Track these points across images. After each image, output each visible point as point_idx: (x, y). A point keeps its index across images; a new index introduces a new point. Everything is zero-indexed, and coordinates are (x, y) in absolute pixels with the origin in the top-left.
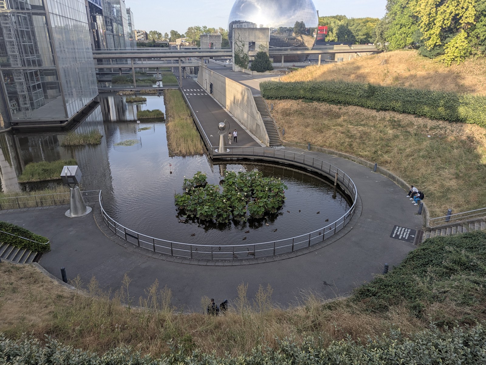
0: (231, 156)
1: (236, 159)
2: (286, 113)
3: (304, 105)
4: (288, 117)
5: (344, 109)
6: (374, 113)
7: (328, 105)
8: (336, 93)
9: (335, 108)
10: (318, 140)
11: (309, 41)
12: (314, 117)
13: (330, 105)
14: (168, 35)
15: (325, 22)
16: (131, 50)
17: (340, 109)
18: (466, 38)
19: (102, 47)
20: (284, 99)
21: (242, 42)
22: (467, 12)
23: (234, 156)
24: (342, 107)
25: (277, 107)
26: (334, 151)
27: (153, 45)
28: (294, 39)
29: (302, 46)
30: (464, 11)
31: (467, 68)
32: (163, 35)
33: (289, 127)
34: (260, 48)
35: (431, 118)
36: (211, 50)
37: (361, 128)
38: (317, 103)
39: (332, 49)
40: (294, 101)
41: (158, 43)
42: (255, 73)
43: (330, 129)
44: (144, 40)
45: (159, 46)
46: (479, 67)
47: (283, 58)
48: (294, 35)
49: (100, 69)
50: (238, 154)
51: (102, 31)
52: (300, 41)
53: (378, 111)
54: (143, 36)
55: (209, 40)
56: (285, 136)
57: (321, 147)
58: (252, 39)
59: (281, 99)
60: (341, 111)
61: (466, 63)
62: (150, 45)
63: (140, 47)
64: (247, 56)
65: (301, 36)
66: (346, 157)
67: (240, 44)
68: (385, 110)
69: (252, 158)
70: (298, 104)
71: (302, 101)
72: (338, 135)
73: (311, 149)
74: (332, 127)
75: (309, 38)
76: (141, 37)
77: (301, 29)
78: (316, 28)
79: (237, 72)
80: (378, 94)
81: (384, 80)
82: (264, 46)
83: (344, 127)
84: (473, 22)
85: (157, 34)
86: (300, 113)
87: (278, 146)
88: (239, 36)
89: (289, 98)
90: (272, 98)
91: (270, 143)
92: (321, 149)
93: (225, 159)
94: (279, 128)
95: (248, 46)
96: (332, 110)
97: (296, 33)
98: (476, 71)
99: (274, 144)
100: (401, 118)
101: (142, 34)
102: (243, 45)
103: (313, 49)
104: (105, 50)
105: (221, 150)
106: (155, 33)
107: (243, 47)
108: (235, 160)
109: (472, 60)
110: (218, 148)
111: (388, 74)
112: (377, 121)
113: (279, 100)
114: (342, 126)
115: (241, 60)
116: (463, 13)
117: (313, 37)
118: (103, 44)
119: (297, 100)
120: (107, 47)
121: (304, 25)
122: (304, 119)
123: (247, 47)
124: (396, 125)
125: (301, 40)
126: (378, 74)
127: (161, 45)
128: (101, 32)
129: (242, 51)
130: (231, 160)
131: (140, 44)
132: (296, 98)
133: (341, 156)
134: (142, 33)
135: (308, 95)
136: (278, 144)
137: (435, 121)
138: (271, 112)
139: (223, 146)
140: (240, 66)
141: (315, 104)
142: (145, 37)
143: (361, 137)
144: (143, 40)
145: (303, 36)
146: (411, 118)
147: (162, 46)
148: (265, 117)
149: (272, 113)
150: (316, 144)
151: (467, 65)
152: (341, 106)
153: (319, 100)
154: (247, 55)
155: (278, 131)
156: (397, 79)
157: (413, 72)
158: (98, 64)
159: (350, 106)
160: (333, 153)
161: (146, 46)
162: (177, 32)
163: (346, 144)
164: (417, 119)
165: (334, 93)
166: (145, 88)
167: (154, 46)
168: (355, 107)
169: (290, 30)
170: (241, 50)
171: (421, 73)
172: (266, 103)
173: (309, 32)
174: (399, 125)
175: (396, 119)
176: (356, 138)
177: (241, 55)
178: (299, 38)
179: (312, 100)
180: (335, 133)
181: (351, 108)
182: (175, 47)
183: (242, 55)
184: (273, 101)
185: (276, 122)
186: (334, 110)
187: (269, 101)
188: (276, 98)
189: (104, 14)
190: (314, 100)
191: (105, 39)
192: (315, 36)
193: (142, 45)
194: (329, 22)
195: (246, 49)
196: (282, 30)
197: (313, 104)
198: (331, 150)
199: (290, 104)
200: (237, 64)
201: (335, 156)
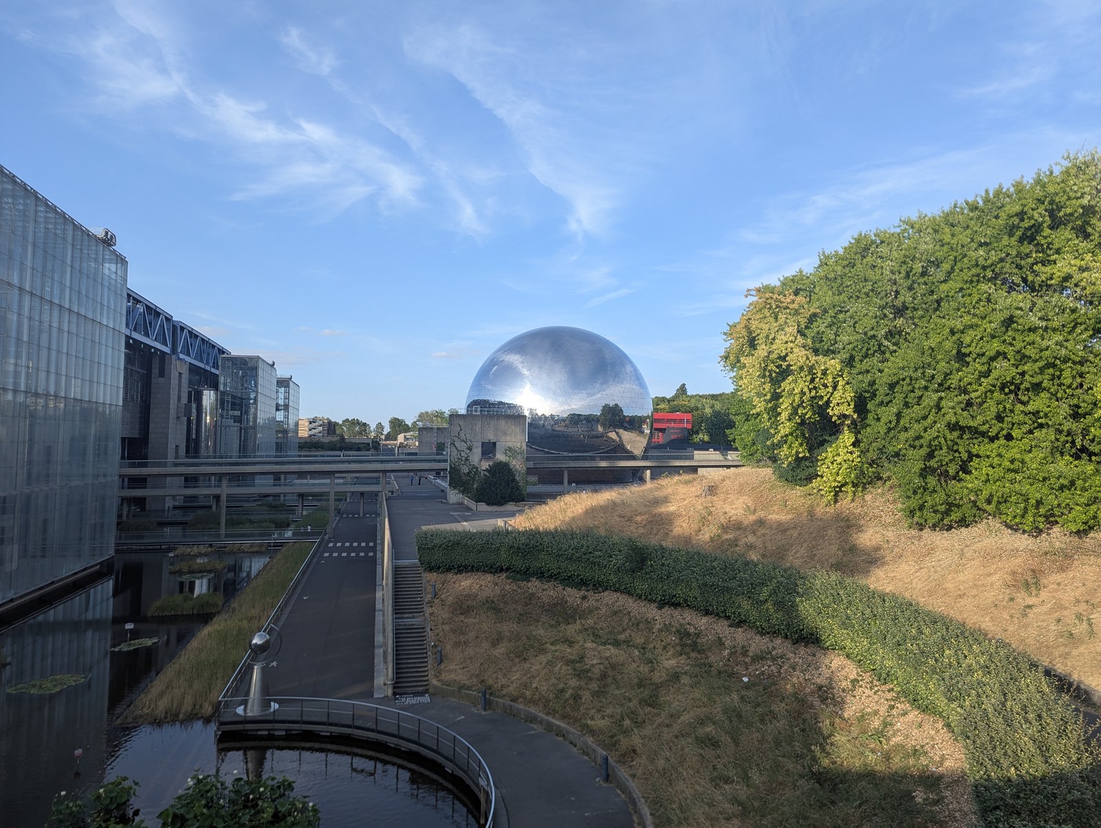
0: (270, 726)
1: (284, 733)
2: (464, 607)
3: (510, 586)
4: (462, 618)
5: (593, 599)
6: (652, 612)
7: (561, 587)
8: (571, 559)
9: (573, 595)
10: (511, 680)
11: (635, 442)
12: (520, 618)
13: (564, 589)
14: (382, 428)
15: (693, 405)
16: (276, 457)
17: (584, 598)
18: (854, 445)
19: (203, 452)
20: (467, 572)
21: (466, 443)
22: (836, 392)
23: (277, 726)
24: (591, 593)
25: (448, 591)
26: (537, 713)
27: (338, 446)
28: (602, 436)
29: (619, 450)
30: (831, 391)
31: (868, 509)
32: (373, 427)
33: (457, 644)
34: (506, 454)
35: (762, 632)
36: (438, 457)
37: (611, 651)
38: (537, 583)
39: (692, 458)
40: (489, 577)
41: (351, 442)
42: (483, 507)
43: (543, 651)
44: (323, 436)
45: (351, 449)
46: (891, 507)
47: (566, 475)
48: (600, 429)
49: (187, 497)
50: (290, 719)
51: (210, 419)
52: (614, 441)
53: (662, 604)
54: (321, 428)
55: (437, 437)
56: (442, 666)
57: (512, 701)
58: (490, 436)
59: (460, 572)
60: (586, 605)
61: (868, 497)
62: (332, 447)
63: (310, 451)
64: (477, 470)
65: (617, 433)
66: (560, 732)
67: (461, 446)
68: (676, 605)
69: (325, 730)
70: (496, 584)
71: (507, 578)
72: (557, 669)
73: (488, 704)
74: (550, 647)
75: (635, 435)
76: (316, 431)
77: (614, 417)
78: (648, 417)
79: (454, 504)
80: (652, 566)
81: (700, 530)
82: (515, 451)
83: (577, 646)
84: (852, 414)
85: (359, 424)
86: (493, 607)
87: (416, 694)
88: (461, 430)
89: (478, 570)
90: (439, 568)
91: (394, 688)
92: (511, 706)
93: (255, 733)
94: (435, 646)
95: (480, 449)
96: (566, 602)
97: (604, 425)
98: (886, 516)
99: (409, 690)
100: (703, 628)
101: (320, 426)
102: (470, 449)
103: (644, 458)
104: (208, 457)
105: (251, 708)
106: (355, 423)
107: (469, 451)
108: (279, 738)
109: (879, 491)
110: (245, 703)
111: (710, 518)
112: (653, 633)
113: (456, 574)
114: (571, 643)
115: (464, 478)
116: (828, 396)
117: (643, 432)
118: (207, 445)
119: (497, 575)
120: (215, 451)
121: (621, 410)
122: (495, 623)
123: (477, 451)
124: (689, 642)
125: (618, 439)
126: (689, 517)
127: (356, 447)
128: (208, 421)
129: (467, 459)
130: (271, 737)
131: (310, 445)
132: (495, 569)
133: (549, 727)
134: (321, 422)
135: (518, 563)
136: (420, 689)
137: (766, 639)
138: (429, 602)
139: (258, 696)
140: (460, 492)
141: (534, 585)
142: (326, 432)
143: (604, 676)
144: (319, 437)
145: (621, 431)
146: (722, 628)
147: (359, 449)
148: (411, 615)
149: (431, 606)
150: (504, 692)
151: (869, 502)
152: (588, 591)
153: (541, 575)
154: (477, 468)
155: (429, 653)
156: (725, 528)
157: (761, 514)
158: (185, 487)
159: (606, 593)
160: (532, 719)
161: (323, 448)
162: (403, 421)
163: (567, 695)
164: (732, 630)
165: (567, 559)
166: (248, 539)
167: (341, 449)
168: (615, 595)
169: (590, 420)
170: (463, 458)
171: (777, 516)
172: (424, 581)
173: (634, 424)
174: (694, 646)
175: (692, 630)
176: (590, 679)
177: (465, 469)
178: (613, 435)
179: (526, 574)
180: (550, 663)
181: (609, 597)
182: (391, 451)
183: (467, 468)
184: (441, 576)
185: (431, 630)
186: (570, 600)
187: (432, 577)
188: (449, 570)
189: (221, 388)
190: (534, 574)
191: (213, 437)
192: (647, 431)
193: (315, 447)
194: (699, 406)
195: (476, 457)
196: (575, 419)
197: (530, 585)
198: (533, 710)
199: (477, 584)
200: (455, 488)
201: (538, 728)
